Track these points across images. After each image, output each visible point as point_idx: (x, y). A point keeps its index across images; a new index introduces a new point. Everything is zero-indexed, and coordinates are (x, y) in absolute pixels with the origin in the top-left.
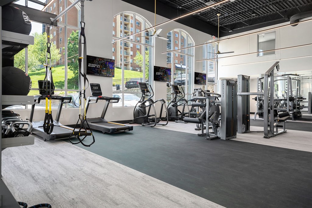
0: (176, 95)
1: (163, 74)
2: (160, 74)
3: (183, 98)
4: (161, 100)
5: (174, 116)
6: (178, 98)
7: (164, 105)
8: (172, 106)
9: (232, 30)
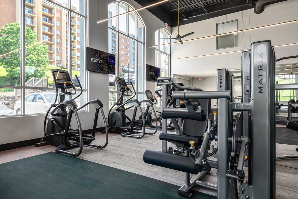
0: (123, 94)
1: (103, 62)
2: (98, 62)
3: (134, 99)
4: (94, 102)
5: (119, 126)
6: (125, 99)
7: (100, 110)
8: (116, 110)
9: (187, 18)
